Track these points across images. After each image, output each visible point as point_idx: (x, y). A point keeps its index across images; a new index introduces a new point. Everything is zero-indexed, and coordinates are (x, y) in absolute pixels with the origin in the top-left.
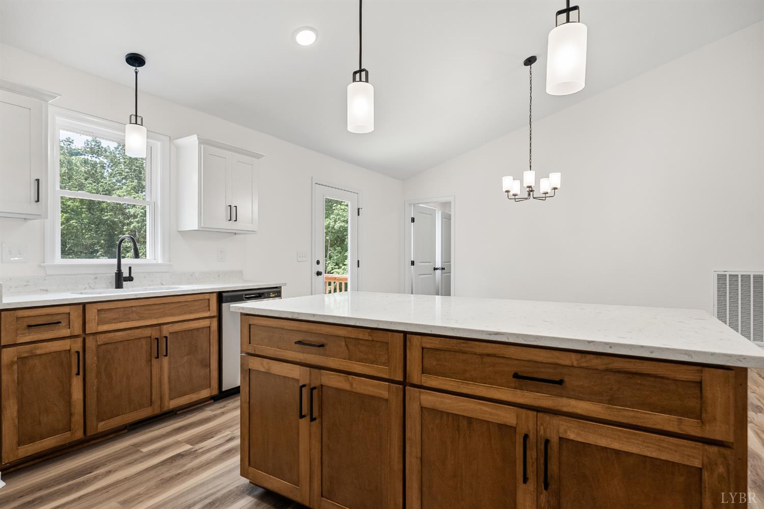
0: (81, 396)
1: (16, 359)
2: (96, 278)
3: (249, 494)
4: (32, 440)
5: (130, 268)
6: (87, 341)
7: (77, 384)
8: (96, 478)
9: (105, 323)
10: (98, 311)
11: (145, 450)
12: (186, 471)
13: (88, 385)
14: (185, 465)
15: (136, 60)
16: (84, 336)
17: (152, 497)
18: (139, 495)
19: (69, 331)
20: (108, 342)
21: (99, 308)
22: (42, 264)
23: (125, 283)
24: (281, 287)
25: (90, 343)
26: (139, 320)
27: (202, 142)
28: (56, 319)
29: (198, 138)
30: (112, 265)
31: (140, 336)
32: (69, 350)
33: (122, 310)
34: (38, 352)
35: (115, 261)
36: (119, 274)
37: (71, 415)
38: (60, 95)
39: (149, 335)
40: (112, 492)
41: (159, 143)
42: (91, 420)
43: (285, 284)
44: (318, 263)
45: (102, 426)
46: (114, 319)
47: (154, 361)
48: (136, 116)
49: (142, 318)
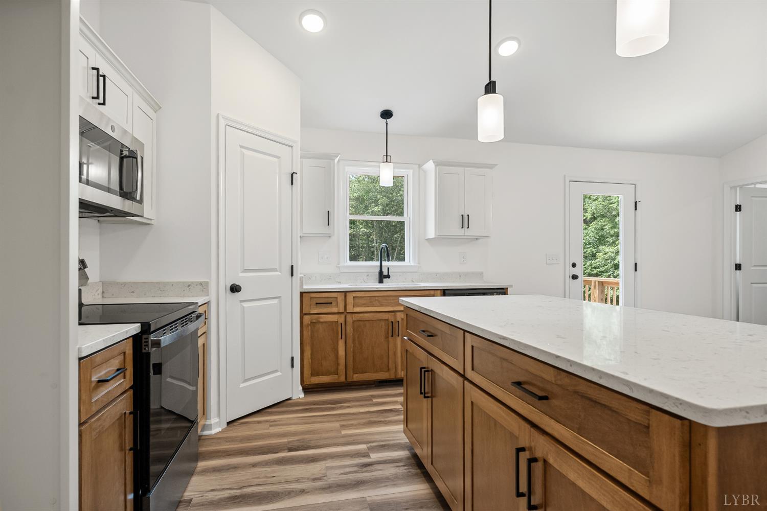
0: (344, 353)
1: (310, 323)
2: (368, 275)
3: (408, 450)
4: (318, 375)
5: (388, 268)
6: (347, 317)
7: (341, 344)
8: (341, 408)
9: (358, 306)
10: (354, 297)
11: (375, 400)
12: (386, 421)
13: (348, 347)
14: (388, 417)
15: (387, 114)
16: (346, 313)
17: (357, 429)
18: (352, 425)
19: (337, 309)
20: (360, 319)
21: (354, 296)
22: (338, 266)
23: (384, 280)
24: (507, 288)
25: (349, 318)
26: (380, 306)
27: (438, 164)
28: (329, 301)
29: (433, 162)
30: (377, 266)
31: (380, 318)
32: (337, 322)
33: (368, 298)
34: (321, 320)
35: (378, 263)
36: (381, 272)
37: (338, 364)
38: (339, 154)
39: (387, 319)
40: (342, 418)
41: (411, 171)
42: (350, 372)
43: (511, 286)
44: (574, 265)
45: (357, 377)
46: (364, 304)
47: (390, 339)
48: (387, 156)
49: (382, 305)
